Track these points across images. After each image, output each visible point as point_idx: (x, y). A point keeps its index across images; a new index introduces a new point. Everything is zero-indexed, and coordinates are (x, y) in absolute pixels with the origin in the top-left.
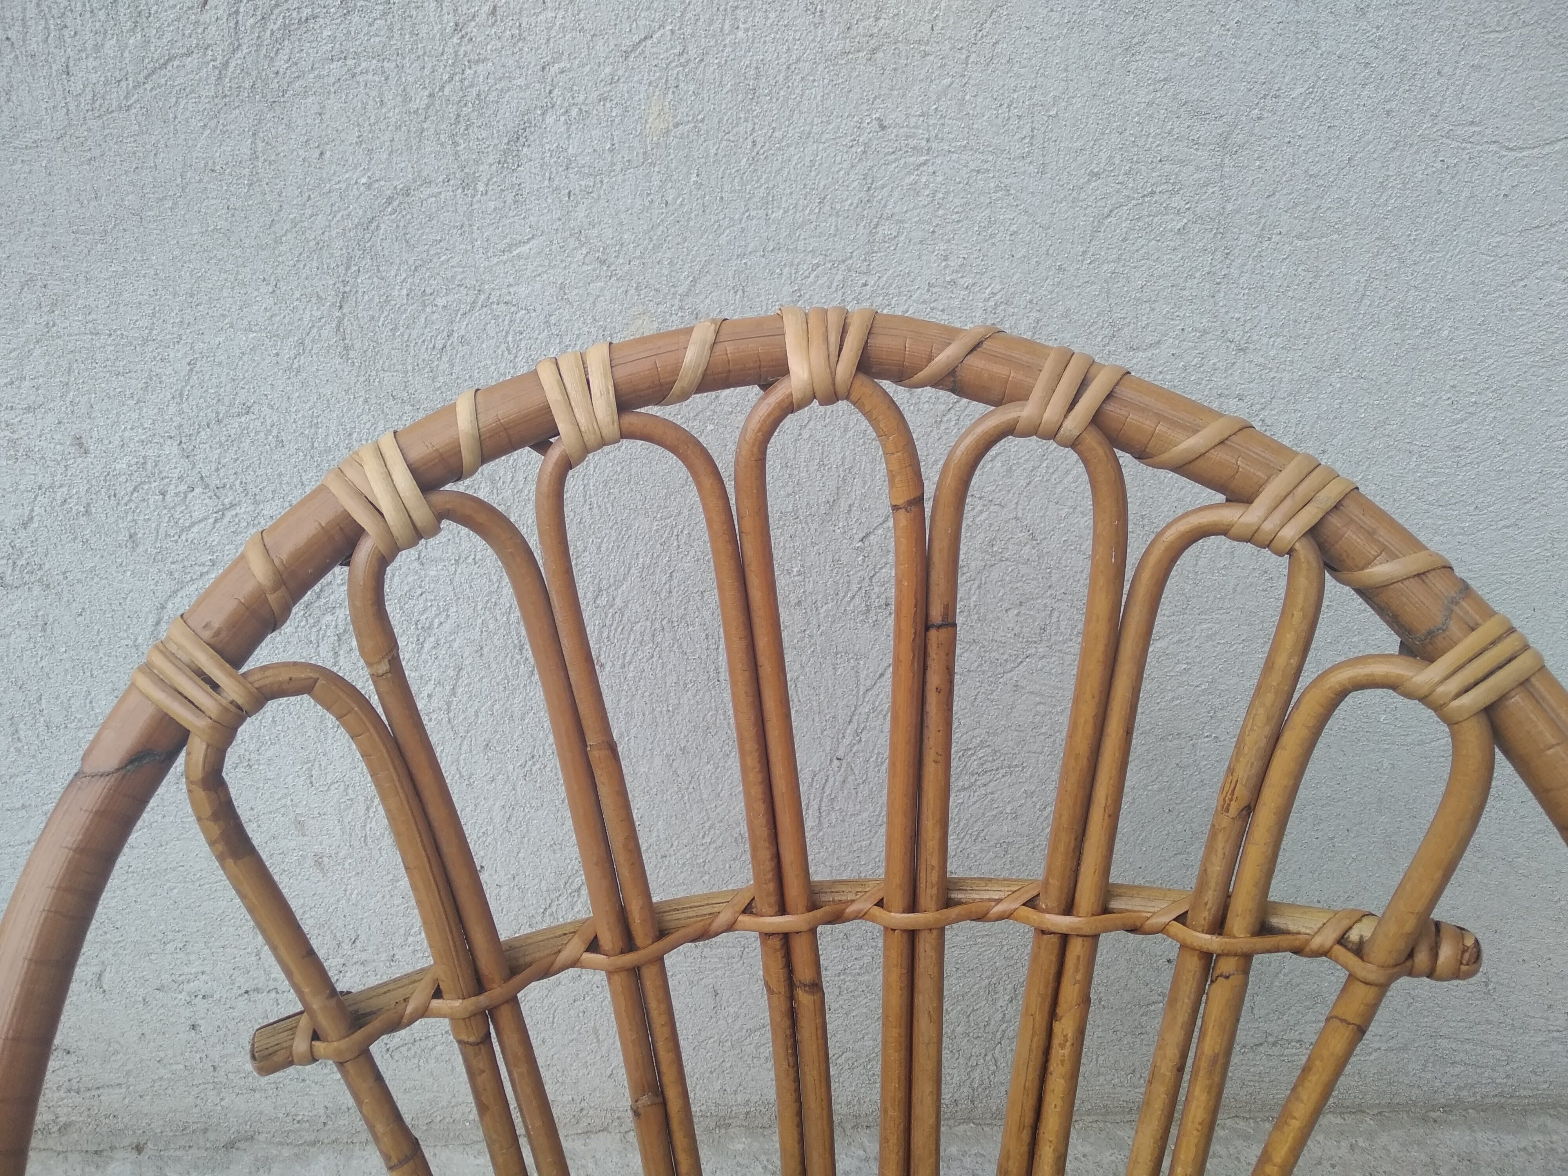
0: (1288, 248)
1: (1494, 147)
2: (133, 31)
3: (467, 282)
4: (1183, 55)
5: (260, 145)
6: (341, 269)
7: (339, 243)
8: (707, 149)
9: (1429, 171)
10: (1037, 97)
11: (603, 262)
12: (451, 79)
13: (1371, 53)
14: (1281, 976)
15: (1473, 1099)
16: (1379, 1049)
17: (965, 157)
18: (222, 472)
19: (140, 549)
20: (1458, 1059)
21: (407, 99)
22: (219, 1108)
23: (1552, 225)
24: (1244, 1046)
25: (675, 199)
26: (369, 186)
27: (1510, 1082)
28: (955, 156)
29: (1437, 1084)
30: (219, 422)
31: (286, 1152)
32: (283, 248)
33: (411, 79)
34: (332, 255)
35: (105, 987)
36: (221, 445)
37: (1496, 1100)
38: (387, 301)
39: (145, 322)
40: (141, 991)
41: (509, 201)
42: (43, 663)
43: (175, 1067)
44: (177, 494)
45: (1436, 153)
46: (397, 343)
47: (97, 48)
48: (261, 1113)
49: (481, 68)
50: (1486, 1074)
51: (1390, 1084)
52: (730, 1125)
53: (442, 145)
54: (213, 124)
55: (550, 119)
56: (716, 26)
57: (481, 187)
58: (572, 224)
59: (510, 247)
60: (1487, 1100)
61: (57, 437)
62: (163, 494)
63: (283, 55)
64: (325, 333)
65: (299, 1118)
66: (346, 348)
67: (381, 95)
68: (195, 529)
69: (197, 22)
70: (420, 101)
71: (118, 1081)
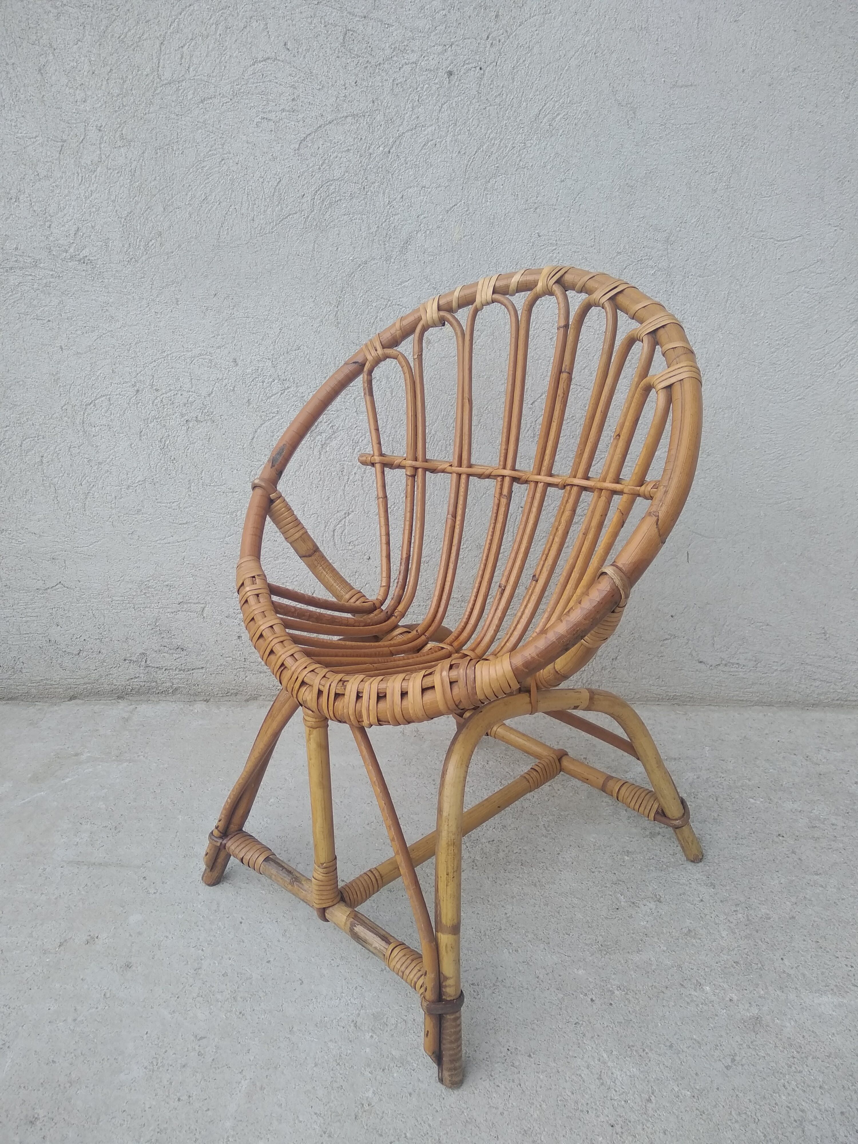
0: (695, 281)
1: (772, 240)
2: (278, 205)
3: (385, 297)
4: (649, 208)
5: (316, 246)
6: (339, 292)
7: (339, 282)
8: (475, 245)
9: (748, 250)
10: (596, 224)
11: (435, 288)
12: (385, 221)
13: (720, 206)
14: (725, 626)
15: (827, 701)
16: (777, 670)
17: (570, 247)
18: (286, 374)
19: (251, 406)
20: (816, 677)
21: (369, 229)
22: (244, 681)
23: (800, 270)
24: (711, 666)
25: (462, 264)
26: (353, 261)
27: (844, 692)
28: (566, 247)
29: (808, 691)
30: (288, 353)
32: (319, 284)
33: (371, 221)
34: (337, 287)
35: (205, 615)
36: (287, 362)
37: (839, 702)
38: (355, 305)
39: (266, 313)
40: (220, 618)
41: (402, 265)
42: (206, 456)
44: (268, 383)
45: (749, 243)
46: (357, 321)
47: (265, 211)
48: (262, 685)
49: (396, 217)
50: (832, 687)
51: (784, 690)
53: (380, 245)
54: (301, 238)
55: (419, 235)
56: (480, 201)
57: (392, 260)
58: (425, 274)
59: (402, 283)
60: (834, 702)
61: (228, 358)
62: (263, 382)
63: (328, 213)
64: (331, 317)
66: (338, 323)
67: (360, 227)
68: (273, 398)
69: (300, 202)
70: (374, 230)
71: (203, 666)
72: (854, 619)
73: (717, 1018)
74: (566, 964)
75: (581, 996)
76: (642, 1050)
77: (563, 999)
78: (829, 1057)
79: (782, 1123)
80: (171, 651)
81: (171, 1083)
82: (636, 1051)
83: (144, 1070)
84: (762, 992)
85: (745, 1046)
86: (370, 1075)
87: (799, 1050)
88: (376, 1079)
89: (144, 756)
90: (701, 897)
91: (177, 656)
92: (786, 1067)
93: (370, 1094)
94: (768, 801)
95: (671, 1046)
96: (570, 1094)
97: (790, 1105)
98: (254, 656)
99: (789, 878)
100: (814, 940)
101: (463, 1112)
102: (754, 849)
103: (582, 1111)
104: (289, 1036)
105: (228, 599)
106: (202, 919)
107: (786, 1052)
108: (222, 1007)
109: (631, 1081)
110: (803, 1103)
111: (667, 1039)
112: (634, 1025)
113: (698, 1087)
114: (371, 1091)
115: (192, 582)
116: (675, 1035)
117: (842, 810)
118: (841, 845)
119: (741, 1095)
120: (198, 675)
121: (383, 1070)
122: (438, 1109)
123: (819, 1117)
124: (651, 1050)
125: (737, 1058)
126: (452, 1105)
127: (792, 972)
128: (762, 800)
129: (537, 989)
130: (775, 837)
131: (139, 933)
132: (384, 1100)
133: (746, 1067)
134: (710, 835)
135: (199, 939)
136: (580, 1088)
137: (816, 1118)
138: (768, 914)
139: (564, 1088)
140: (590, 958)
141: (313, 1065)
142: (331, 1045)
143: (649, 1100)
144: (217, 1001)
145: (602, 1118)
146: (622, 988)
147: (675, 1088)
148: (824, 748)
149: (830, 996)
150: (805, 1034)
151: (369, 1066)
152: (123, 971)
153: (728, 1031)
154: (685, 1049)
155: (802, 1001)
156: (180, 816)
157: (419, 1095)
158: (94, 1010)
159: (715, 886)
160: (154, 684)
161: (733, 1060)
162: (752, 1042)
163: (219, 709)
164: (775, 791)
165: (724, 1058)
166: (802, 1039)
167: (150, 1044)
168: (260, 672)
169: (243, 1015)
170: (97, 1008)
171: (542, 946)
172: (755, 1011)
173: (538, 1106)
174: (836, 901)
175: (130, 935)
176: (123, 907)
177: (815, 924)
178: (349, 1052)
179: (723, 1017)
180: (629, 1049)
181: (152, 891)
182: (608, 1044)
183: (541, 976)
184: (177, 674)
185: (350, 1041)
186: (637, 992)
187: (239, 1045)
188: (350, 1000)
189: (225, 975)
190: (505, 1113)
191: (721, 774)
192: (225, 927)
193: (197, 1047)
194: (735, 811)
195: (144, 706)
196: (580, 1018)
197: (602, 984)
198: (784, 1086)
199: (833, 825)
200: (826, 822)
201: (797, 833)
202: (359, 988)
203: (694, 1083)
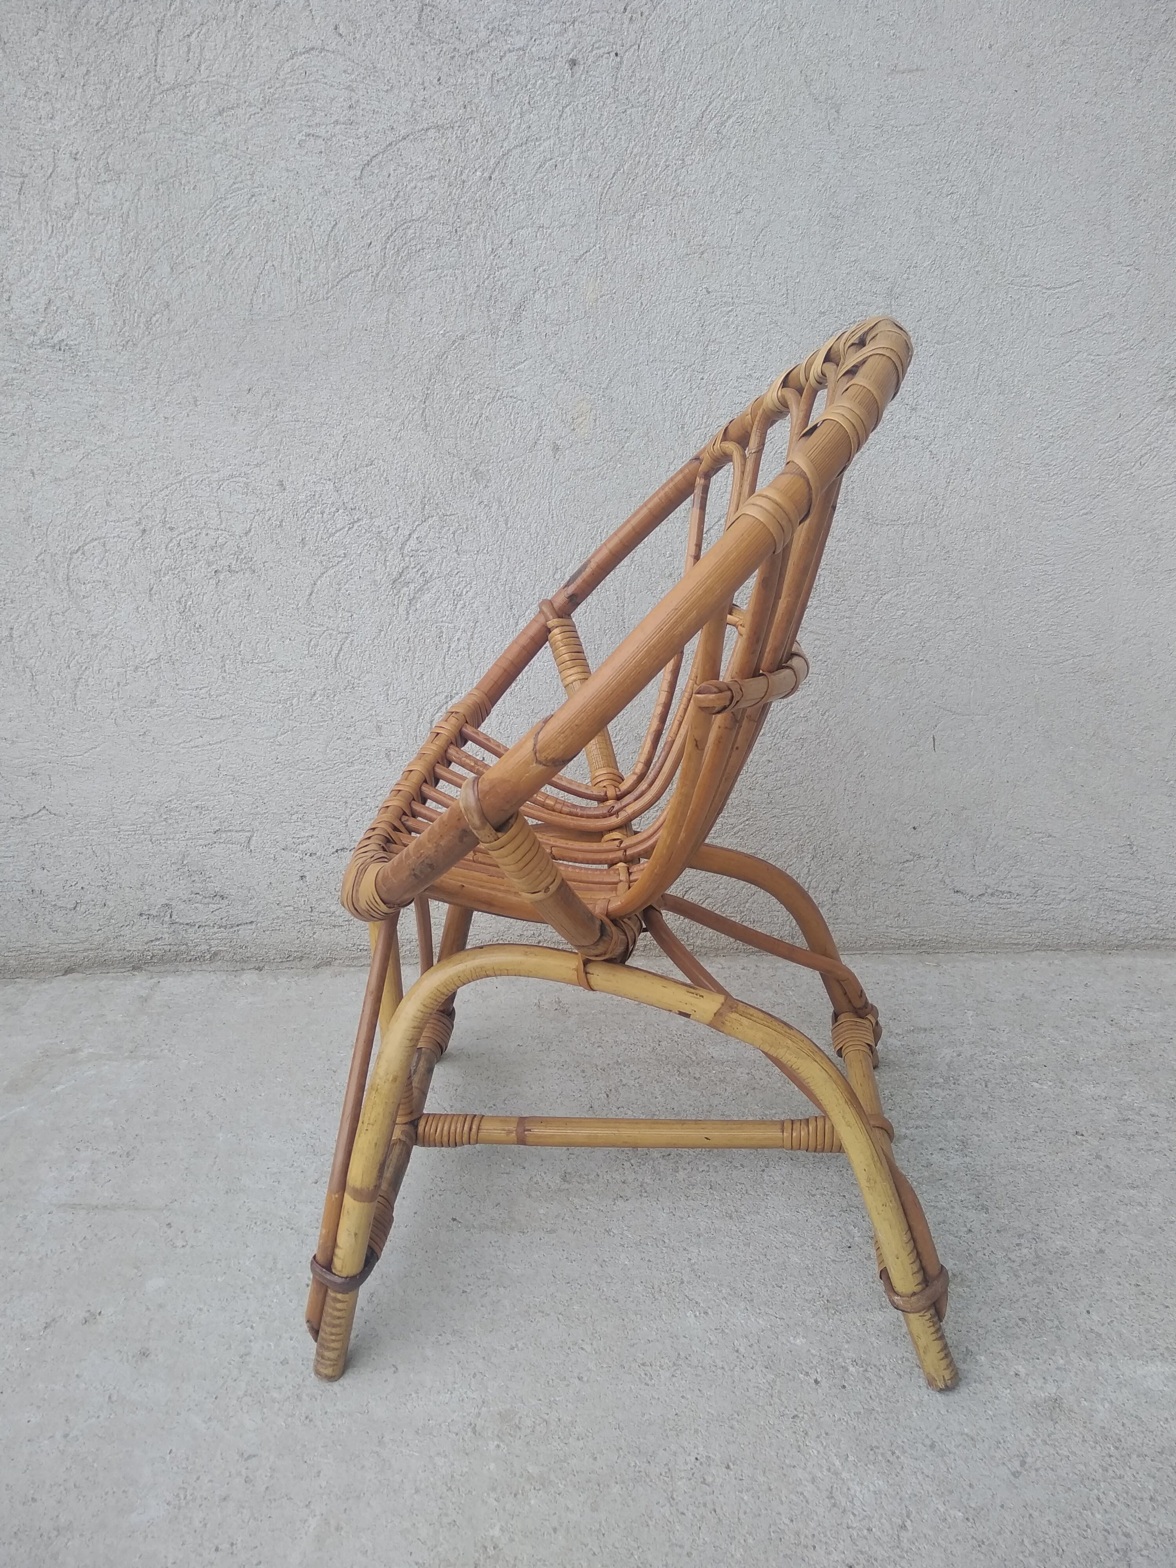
0: (932, 350)
1: (1038, 288)
2: (334, 259)
3: (491, 386)
4: (863, 247)
5: (391, 315)
6: (427, 381)
7: (426, 367)
8: (617, 308)
9: (1005, 303)
10: (788, 272)
11: (562, 372)
12: (488, 277)
13: (963, 241)
14: (990, 840)
15: (1137, 940)
16: (1065, 899)
17: (752, 307)
18: (355, 500)
19: (306, 548)
20: (1121, 907)
21: (466, 289)
22: (312, 940)
23: (1079, 330)
24: (972, 896)
25: (600, 336)
26: (443, 335)
27: (1161, 927)
28: (747, 306)
29: (1110, 928)
30: (356, 470)
32: (398, 370)
33: (468, 278)
34: (422, 374)
35: (252, 848)
36: (356, 483)
38: (449, 398)
39: (324, 414)
40: (273, 851)
41: (515, 340)
42: (246, 620)
43: (288, 908)
44: (329, 514)
45: (1007, 293)
46: (453, 422)
47: (316, 268)
48: (337, 944)
49: (503, 270)
50: (1143, 920)
51: (1076, 928)
53: (482, 312)
54: (368, 306)
55: (537, 296)
56: (622, 244)
57: (501, 334)
58: (547, 351)
59: (515, 365)
60: (1147, 942)
61: (270, 481)
62: (322, 513)
63: (406, 269)
64: (415, 417)
65: (361, 947)
66: (426, 426)
67: (453, 287)
68: (337, 535)
69: (365, 254)
70: (472, 290)
71: (252, 919)
72: (1172, 824)
73: (997, 1402)
74: (777, 1330)
75: (801, 1376)
76: (890, 1453)
77: (774, 1381)
78: (1161, 1453)
79: (1098, 1555)
80: (206, 901)
81: (205, 1525)
82: (883, 1455)
83: (166, 1507)
84: (1061, 1361)
85: (1039, 1441)
86: (495, 1503)
87: (1117, 1444)
88: (504, 1510)
89: (170, 1051)
90: (968, 1226)
91: (215, 907)
92: (1100, 1471)
93: (496, 1532)
94: (1060, 1085)
95: (932, 1446)
96: (787, 1521)
97: (1108, 1527)
98: (324, 904)
99: (1093, 1194)
100: (1134, 1283)
101: (632, 1554)
102: (1041, 1154)
103: (806, 1547)
104: (378, 1449)
105: (284, 824)
106: (252, 1282)
107: (1099, 1448)
108: (279, 1409)
109: (876, 1499)
110: (1127, 1524)
111: (927, 1436)
112: (878, 1417)
113: (973, 1505)
114: (497, 1528)
115: (233, 801)
116: (938, 1428)
117: (1165, 1094)
118: (1166, 1144)
119: (1036, 1514)
120: (245, 932)
121: (515, 1495)
122: (596, 1550)
123: (1151, 1543)
124: (904, 1452)
125: (1029, 1460)
126: (617, 1545)
127: (1103, 1330)
128: (1050, 1084)
129: (737, 1369)
130: (1071, 1136)
131: (160, 1306)
132: (517, 1539)
133: (1042, 1472)
134: (978, 1136)
135: (246, 1311)
136: (802, 1513)
137: (1146, 1545)
138: (1065, 1248)
139: (779, 1514)
140: (813, 1320)
141: (413, 1491)
142: (440, 1461)
143: (903, 1527)
144: (274, 1401)
145: (835, 1556)
146: (859, 1362)
147: (939, 1507)
148: (1136, 1006)
149: (1159, 1364)
150: (1125, 1421)
151: (494, 1489)
152: (137, 1361)
153: (1014, 1421)
154: (954, 1450)
155: (1119, 1373)
156: (221, 1134)
157: (568, 1531)
158: (94, 1419)
159: (987, 1209)
160: (183, 948)
161: (1023, 1463)
162: (1049, 1436)
163: (276, 979)
164: (1069, 1070)
165: (1009, 1460)
166: (1121, 1428)
167: (175, 1468)
168: (334, 926)
169: (311, 1421)
170: (98, 1417)
171: (742, 1305)
172: (1051, 1389)
173: (742, 1541)
174: (1163, 1225)
175: (148, 1309)
176: (137, 1268)
177: (1133, 1260)
178: (465, 1470)
179: (1006, 1400)
180: (872, 1452)
181: (180, 1243)
182: (842, 1446)
183: (742, 1350)
184: (216, 933)
185: (467, 1454)
186: (881, 1367)
187: (305, 1466)
188: (466, 1393)
189: (285, 1362)
190: (694, 1553)
191: (991, 1049)
192: (284, 1293)
193: (244, 1471)
194: (1013, 1101)
195: (170, 979)
196: (799, 1409)
197: (831, 1357)
198: (1098, 1499)
199: (1153, 1116)
200: (1142, 1112)
201: (1102, 1130)
202: (478, 1375)
203: (968, 1499)
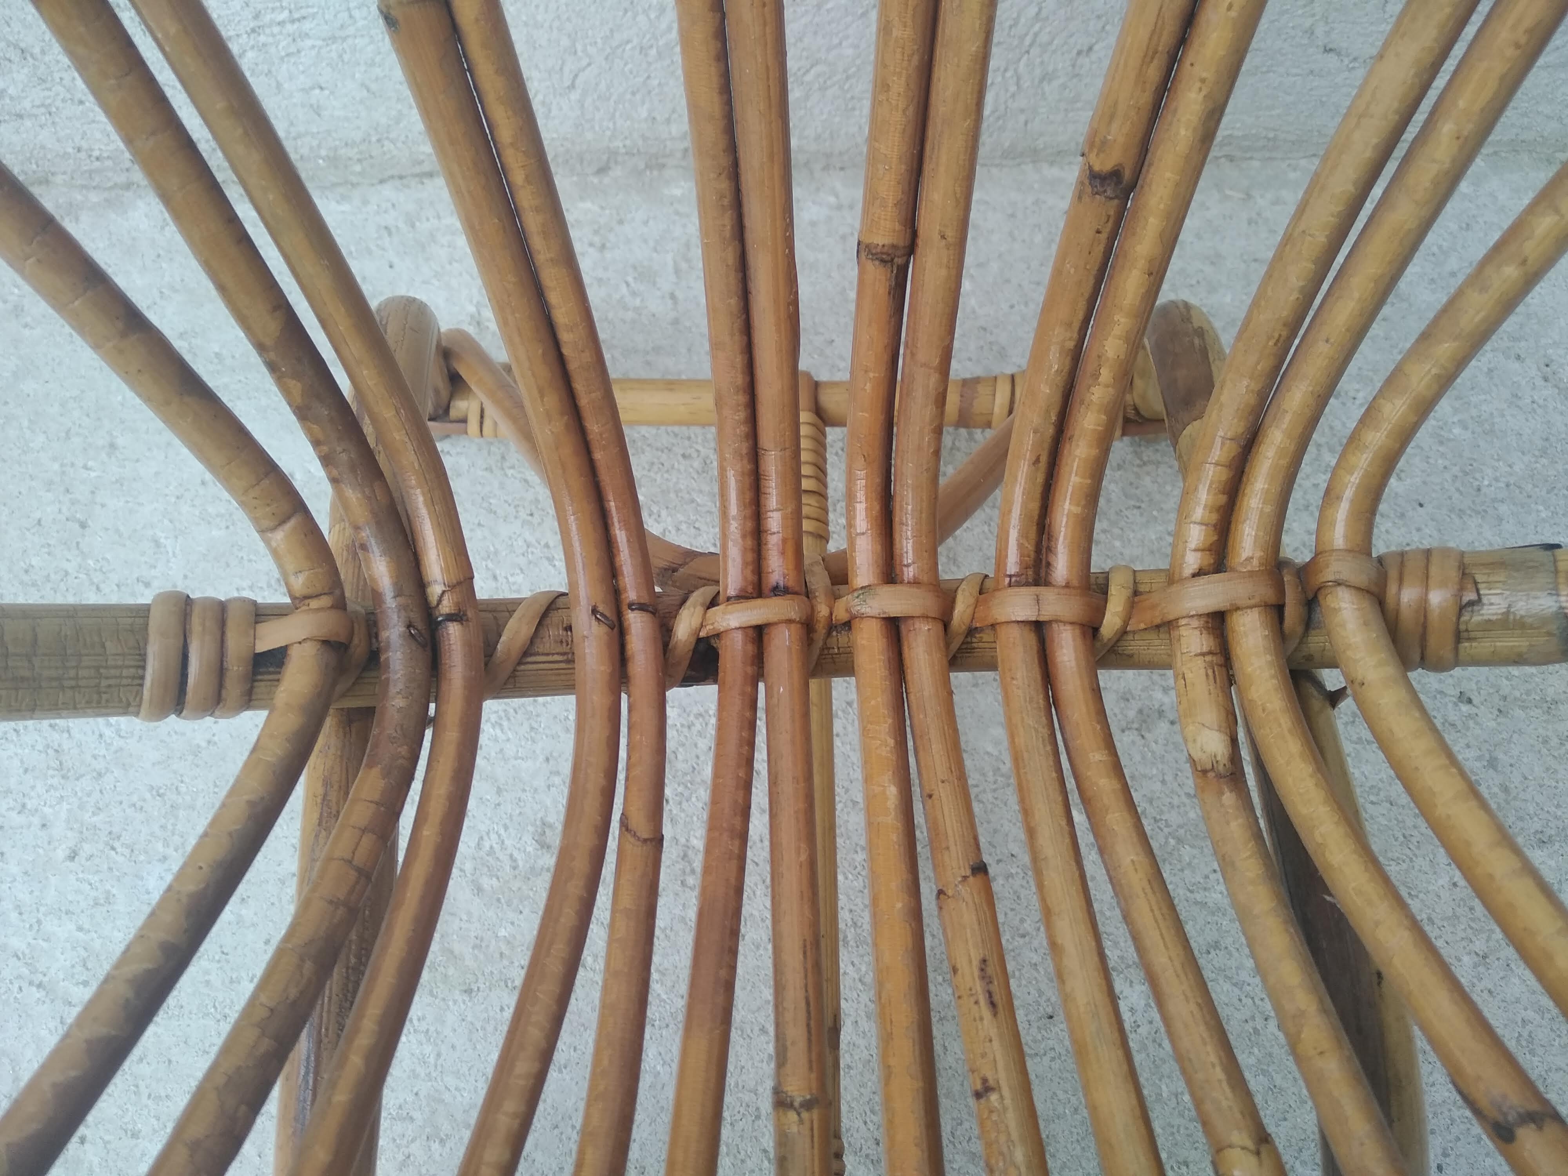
31: (94, 197)
52: (664, 166)
130: (1450, 705)
